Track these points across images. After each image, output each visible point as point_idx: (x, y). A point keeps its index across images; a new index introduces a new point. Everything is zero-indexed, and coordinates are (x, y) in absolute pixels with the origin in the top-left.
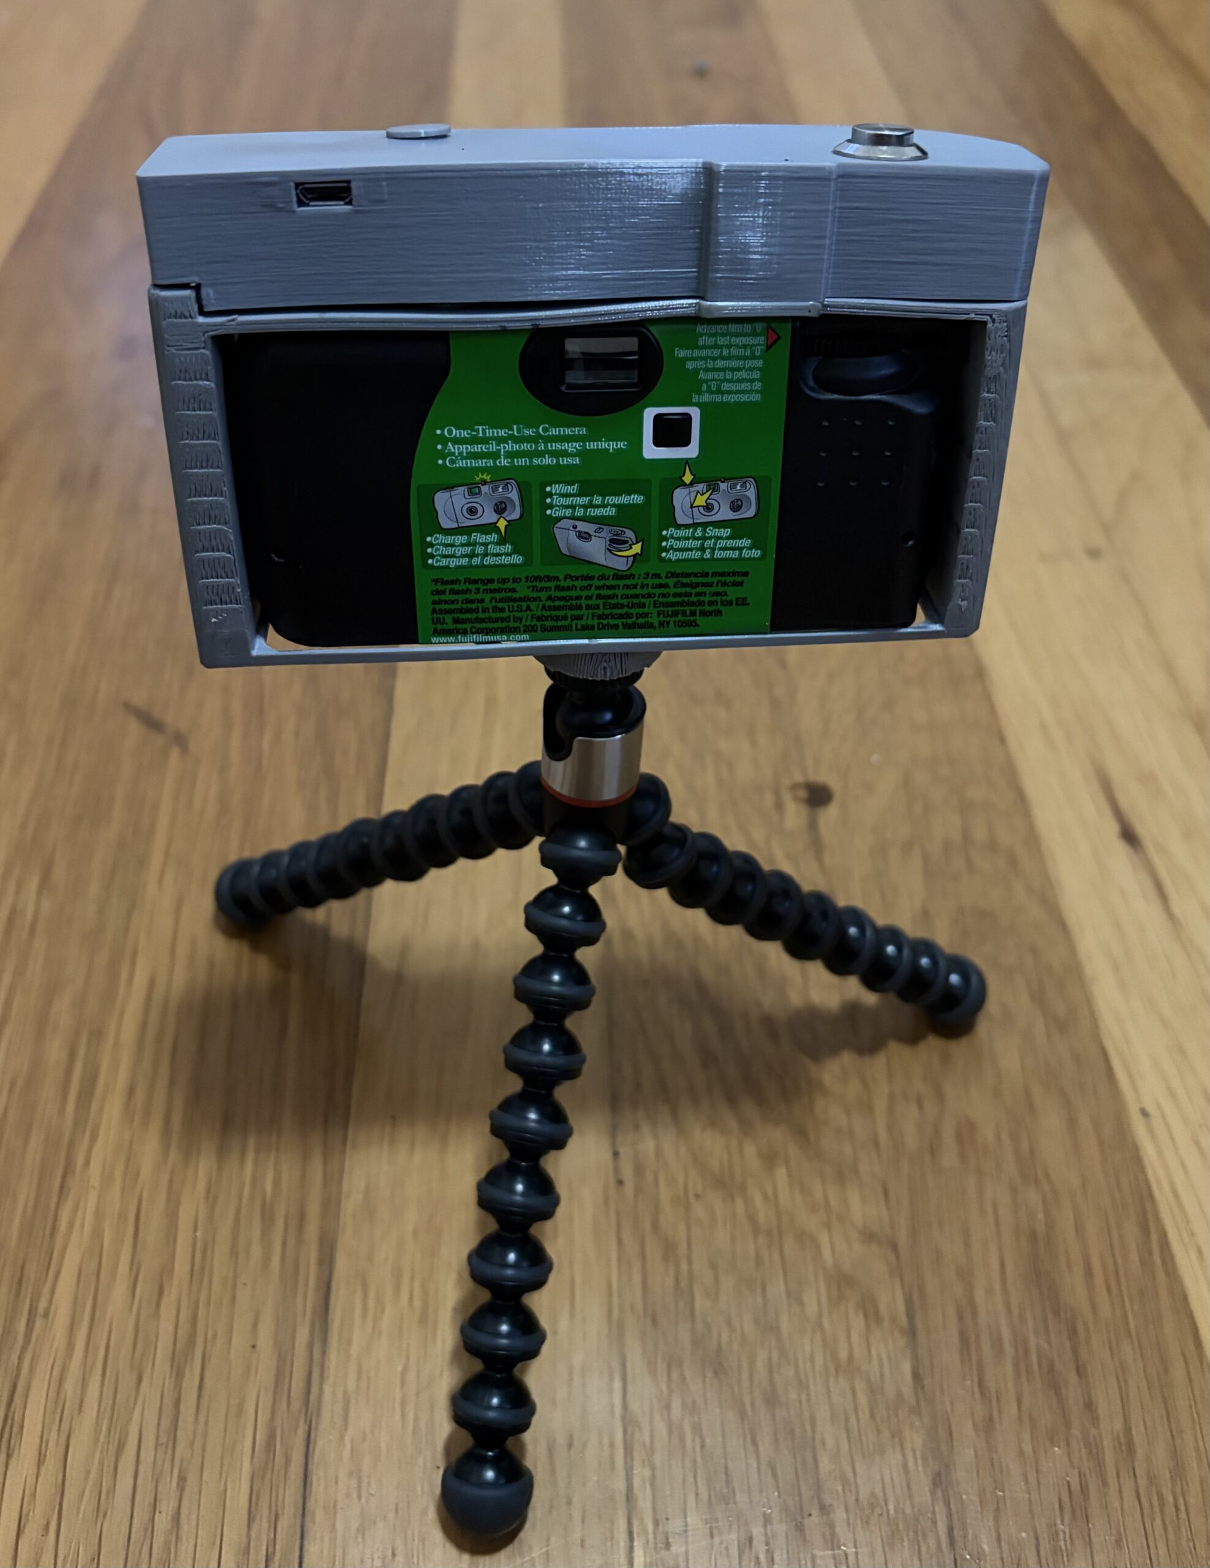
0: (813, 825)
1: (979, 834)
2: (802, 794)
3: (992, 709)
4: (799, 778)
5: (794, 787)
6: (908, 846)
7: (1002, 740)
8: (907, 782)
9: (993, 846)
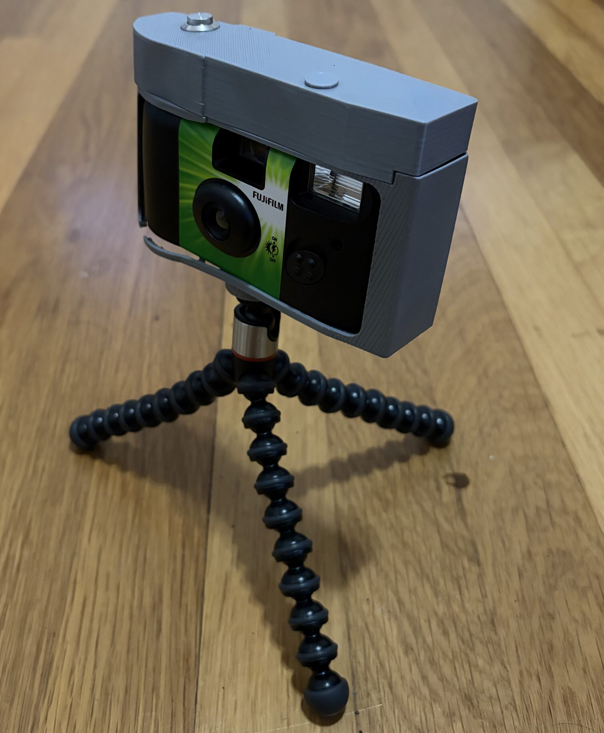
0: (459, 499)
1: (556, 502)
2: (451, 480)
3: (555, 425)
4: (449, 471)
5: (446, 476)
6: (515, 511)
7: (564, 445)
8: (511, 472)
9: (565, 510)
